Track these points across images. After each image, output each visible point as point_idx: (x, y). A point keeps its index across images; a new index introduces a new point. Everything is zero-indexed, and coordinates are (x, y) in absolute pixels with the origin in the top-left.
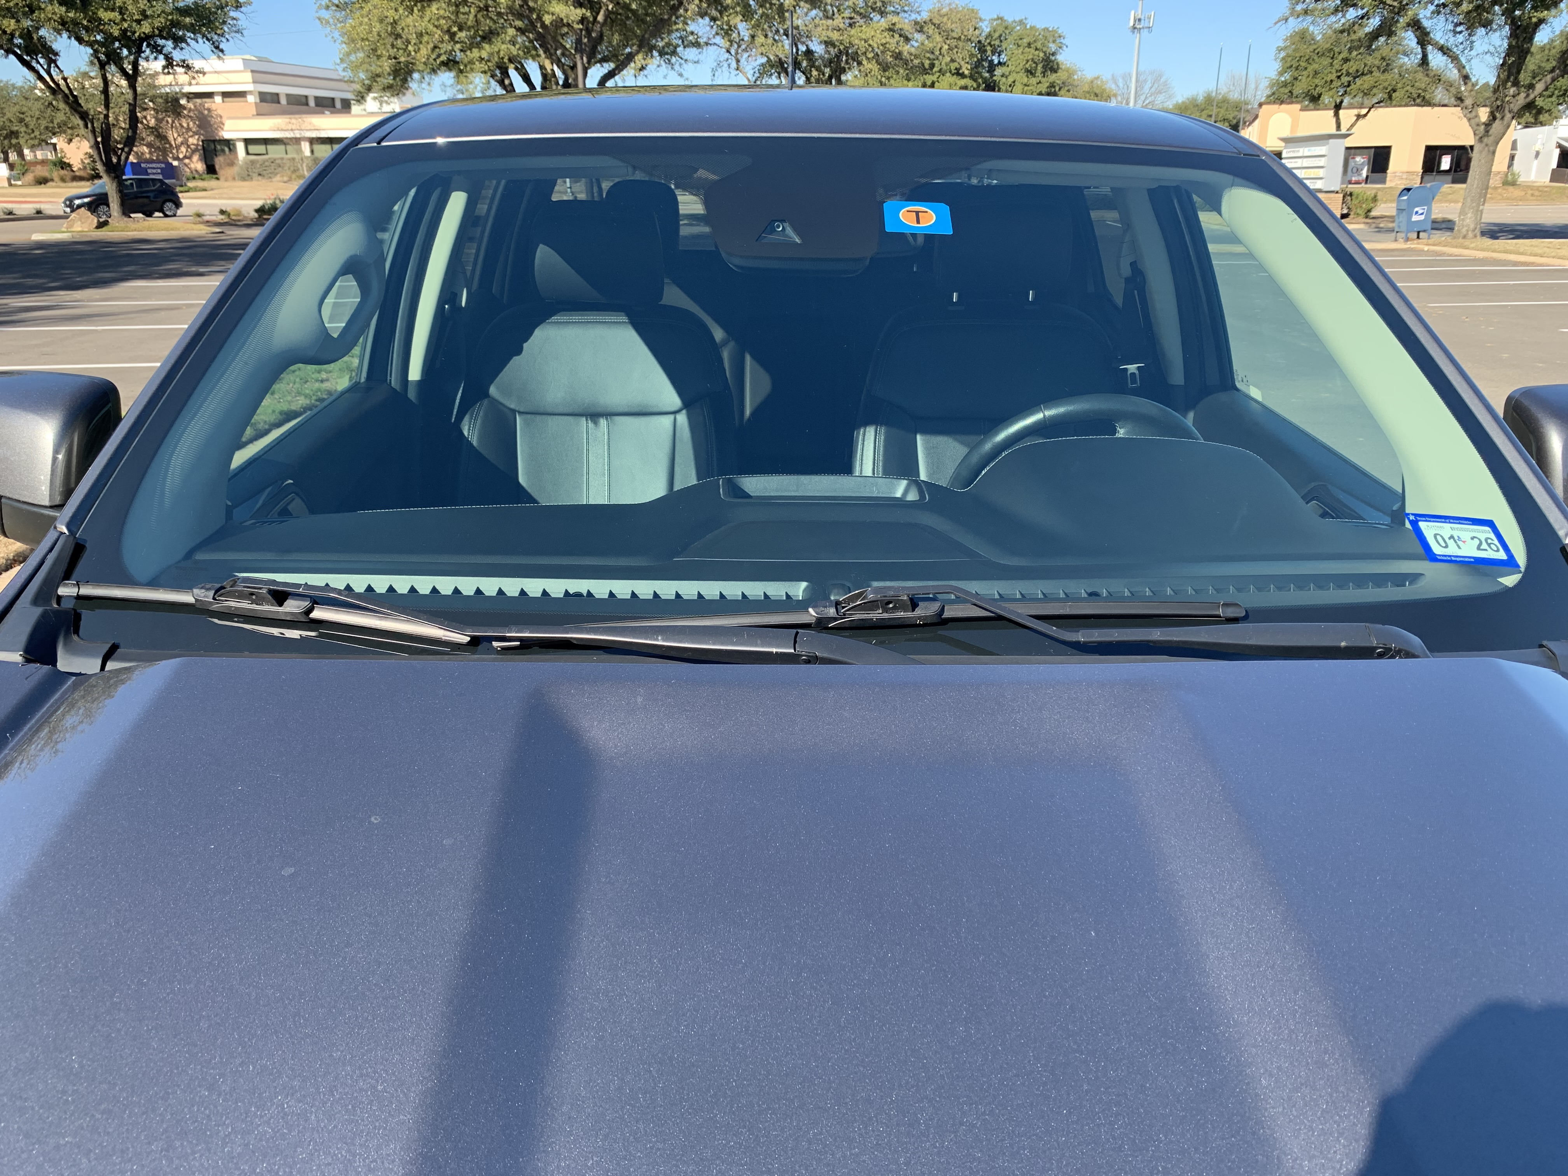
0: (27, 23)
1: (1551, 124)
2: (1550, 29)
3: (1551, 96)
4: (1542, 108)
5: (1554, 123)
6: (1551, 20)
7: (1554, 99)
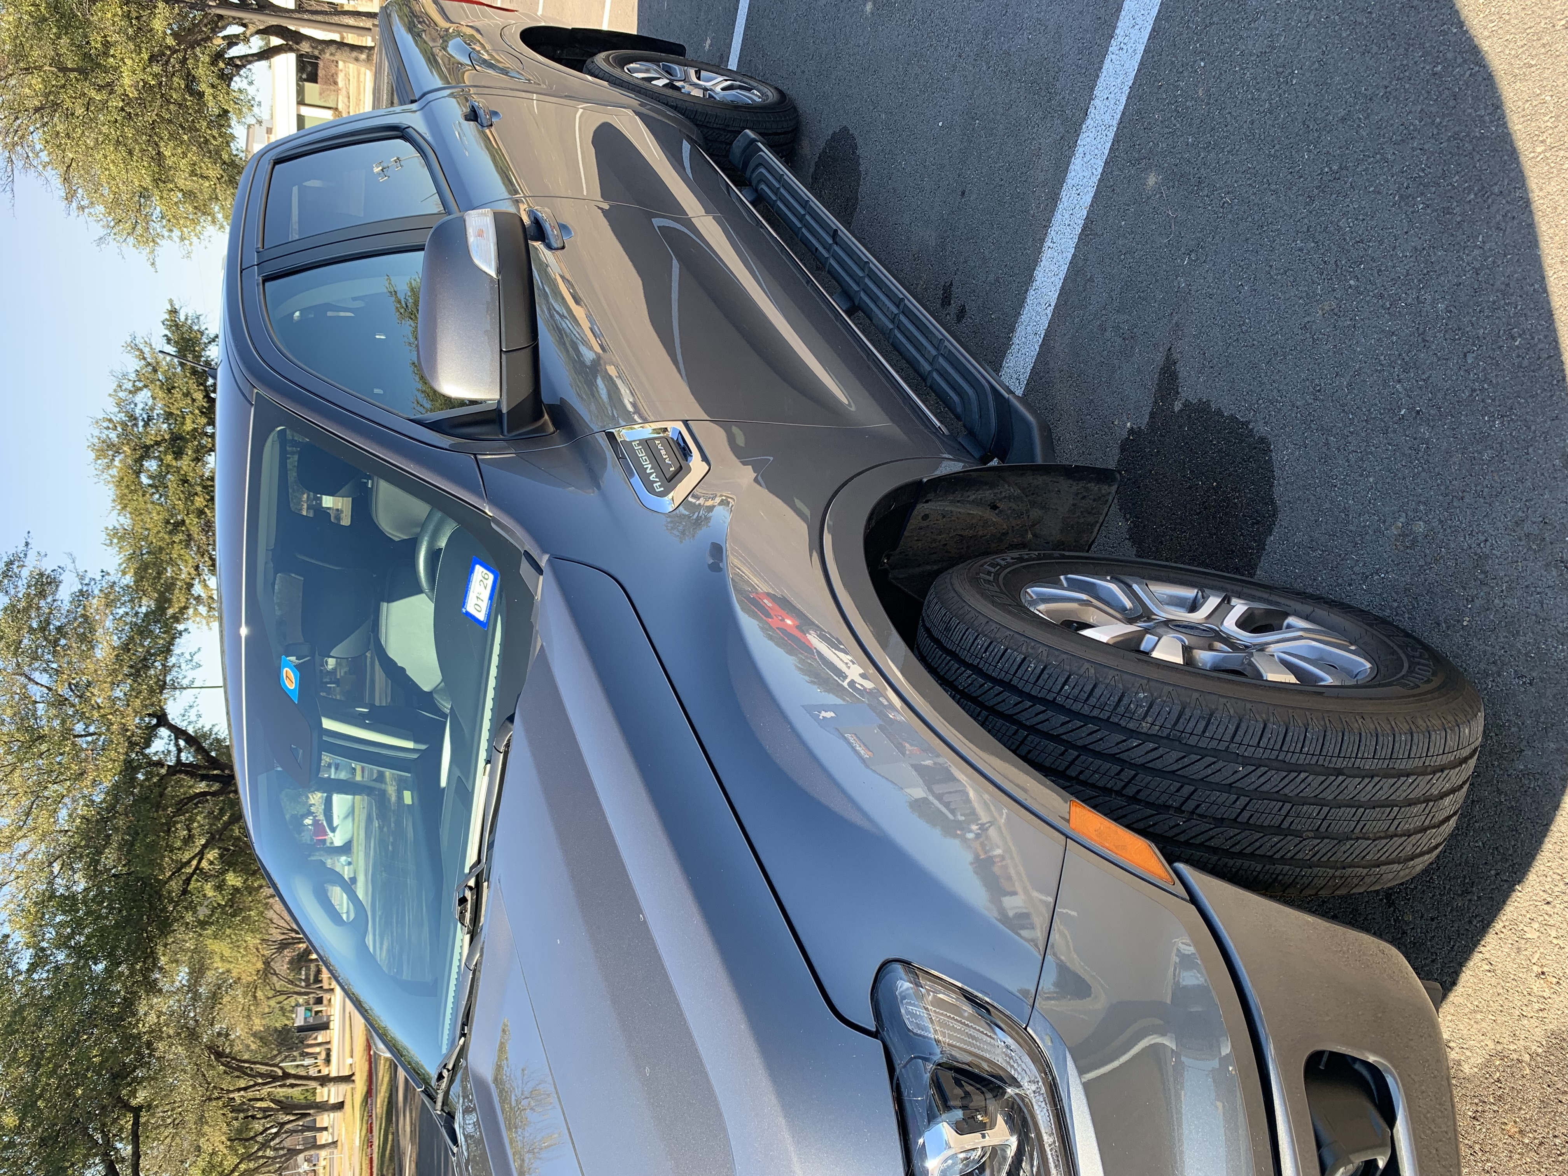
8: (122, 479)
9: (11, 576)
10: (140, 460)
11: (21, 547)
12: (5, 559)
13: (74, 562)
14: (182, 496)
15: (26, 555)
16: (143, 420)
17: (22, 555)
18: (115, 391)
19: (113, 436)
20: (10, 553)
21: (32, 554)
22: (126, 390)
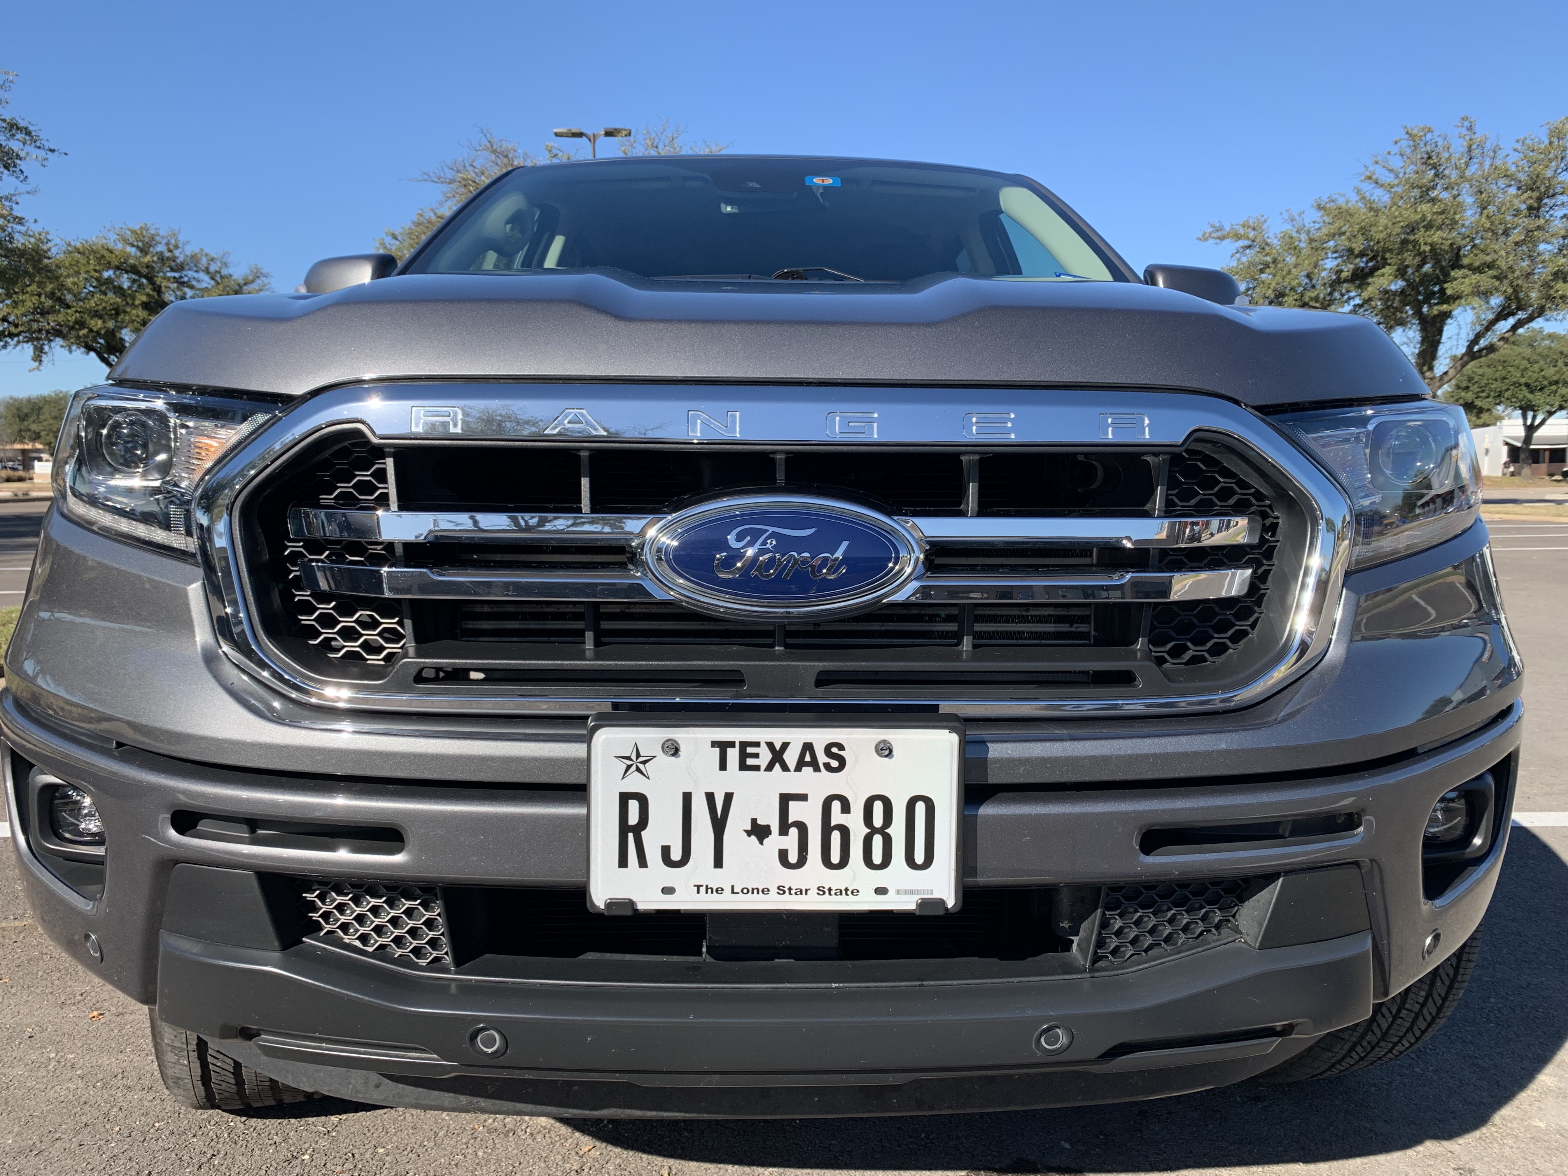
0: (111, 324)
1: (1495, 424)
2: (1456, 323)
3: (1488, 397)
4: (1481, 407)
5: (1498, 424)
6: (1455, 313)
7: (1490, 400)
8: (111, 252)
9: (10, 131)
10: (134, 270)
11: (47, 145)
12: (31, 128)
13: (28, 193)
14: (100, 307)
15: (39, 147)
16: (181, 277)
17: (38, 144)
18: (206, 255)
19: (161, 248)
20: (40, 133)
21: (41, 153)
22: (209, 264)
